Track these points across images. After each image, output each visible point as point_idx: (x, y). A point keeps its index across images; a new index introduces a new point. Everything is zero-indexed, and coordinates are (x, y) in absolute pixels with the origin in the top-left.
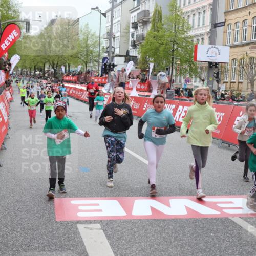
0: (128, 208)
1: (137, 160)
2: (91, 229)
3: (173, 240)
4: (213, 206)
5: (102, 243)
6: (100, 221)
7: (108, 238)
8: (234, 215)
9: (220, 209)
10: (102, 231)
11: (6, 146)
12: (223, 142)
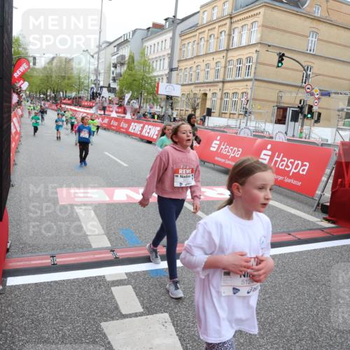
1: (116, 162)
2: (85, 209)
3: (141, 216)
6: (91, 205)
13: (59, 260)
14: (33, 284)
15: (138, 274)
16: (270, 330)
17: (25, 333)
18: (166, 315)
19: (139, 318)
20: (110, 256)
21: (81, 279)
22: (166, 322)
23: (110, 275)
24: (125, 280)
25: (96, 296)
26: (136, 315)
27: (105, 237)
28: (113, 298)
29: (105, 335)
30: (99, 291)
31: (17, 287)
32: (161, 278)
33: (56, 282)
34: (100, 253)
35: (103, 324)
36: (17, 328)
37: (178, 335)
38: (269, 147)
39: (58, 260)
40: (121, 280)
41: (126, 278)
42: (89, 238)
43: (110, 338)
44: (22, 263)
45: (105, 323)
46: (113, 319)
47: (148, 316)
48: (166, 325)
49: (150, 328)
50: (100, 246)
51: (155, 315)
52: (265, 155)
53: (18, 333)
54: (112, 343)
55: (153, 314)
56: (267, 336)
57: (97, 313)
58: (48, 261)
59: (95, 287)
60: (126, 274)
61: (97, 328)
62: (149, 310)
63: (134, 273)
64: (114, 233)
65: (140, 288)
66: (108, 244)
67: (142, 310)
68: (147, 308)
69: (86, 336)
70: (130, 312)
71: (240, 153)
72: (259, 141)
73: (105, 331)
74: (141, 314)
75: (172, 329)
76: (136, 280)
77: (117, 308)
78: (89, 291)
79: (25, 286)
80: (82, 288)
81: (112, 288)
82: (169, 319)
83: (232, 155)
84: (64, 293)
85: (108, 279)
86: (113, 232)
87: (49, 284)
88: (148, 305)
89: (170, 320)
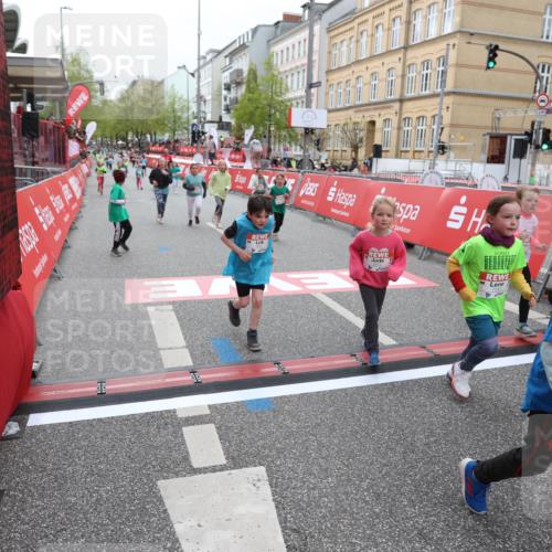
0: (205, 288)
2: (162, 311)
4: (296, 282)
5: (171, 324)
6: (173, 303)
7: (179, 319)
8: (317, 291)
9: (303, 285)
10: (173, 313)
11: (77, 224)
12: (318, 215)
13: (110, 388)
14: (65, 423)
15: (228, 406)
16: (427, 494)
17: (42, 496)
18: (262, 470)
19: (218, 473)
20: (188, 379)
21: (139, 415)
22: (259, 480)
23: (184, 409)
24: (206, 415)
25: (158, 441)
26: (214, 469)
27: (186, 350)
28: (184, 443)
29: (161, 500)
30: (163, 432)
31: (42, 428)
32: (263, 412)
33: (100, 420)
34: (175, 376)
35: (161, 483)
36: (32, 488)
37: (274, 500)
38: (463, 200)
39: (107, 387)
40: (200, 417)
41: (208, 412)
42: (162, 352)
43: (168, 504)
44: (53, 393)
45: (163, 481)
46: (177, 475)
47: (233, 471)
48: (258, 484)
49: (233, 489)
50: (176, 365)
51: (244, 469)
52: (456, 213)
53: (32, 496)
54: (170, 512)
55: (241, 467)
56: (421, 502)
57: (154, 467)
58: (93, 390)
59: (158, 428)
60: (210, 406)
61: (151, 488)
62: (236, 461)
63: (222, 405)
64: (202, 346)
65: (228, 428)
66: (189, 362)
67: (224, 461)
68: (233, 458)
69: (131, 501)
70: (207, 465)
71: (417, 212)
72: (448, 191)
73: (162, 493)
74: (222, 468)
75: (266, 490)
76: (222, 416)
77: (186, 458)
78: (148, 433)
79: (53, 426)
80: (139, 428)
81: (184, 428)
82: (265, 474)
83: (405, 217)
84: (110, 436)
85: (180, 415)
86: (199, 343)
87: (90, 423)
88: (236, 454)
89: (266, 478)
